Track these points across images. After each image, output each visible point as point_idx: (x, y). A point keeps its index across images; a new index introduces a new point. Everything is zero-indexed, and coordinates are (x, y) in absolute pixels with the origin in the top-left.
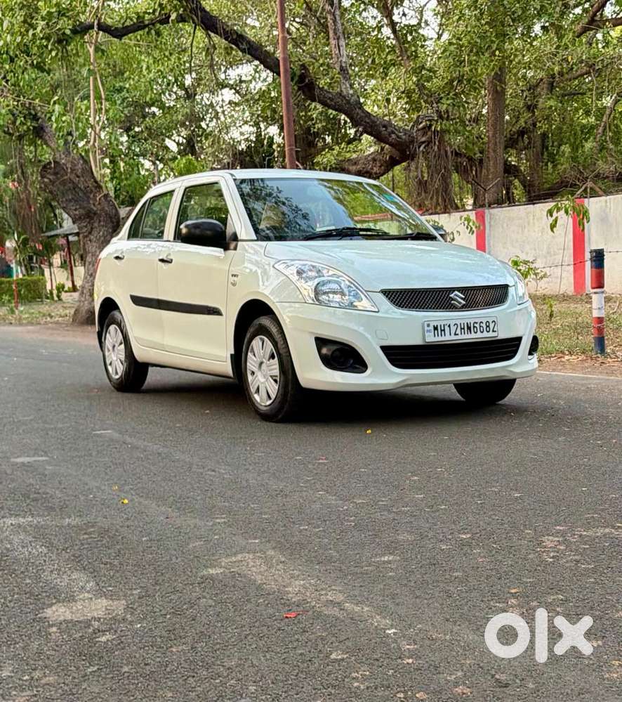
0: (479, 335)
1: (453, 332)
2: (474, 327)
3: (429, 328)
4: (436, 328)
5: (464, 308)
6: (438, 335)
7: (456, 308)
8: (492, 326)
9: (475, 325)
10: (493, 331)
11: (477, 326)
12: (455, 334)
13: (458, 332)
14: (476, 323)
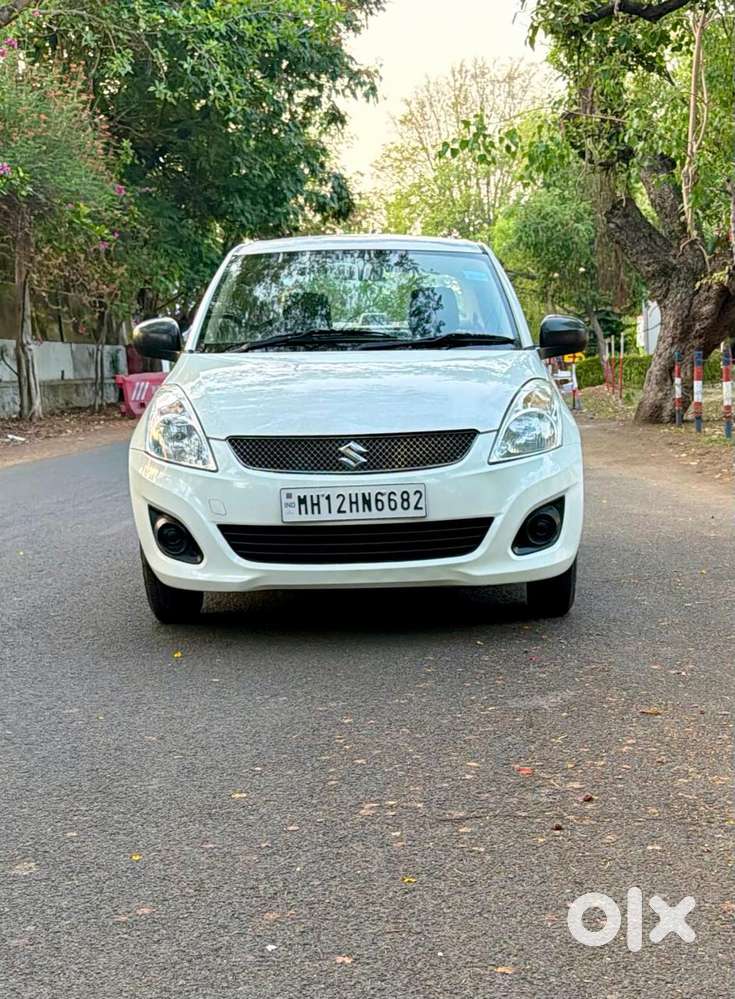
0: (387, 513)
1: (335, 509)
2: (377, 501)
3: (289, 501)
4: (302, 501)
5: (362, 468)
6: (306, 513)
7: (349, 469)
8: (413, 500)
9: (379, 497)
10: (416, 508)
11: (385, 499)
12: (339, 511)
13: (346, 507)
14: (382, 494)
